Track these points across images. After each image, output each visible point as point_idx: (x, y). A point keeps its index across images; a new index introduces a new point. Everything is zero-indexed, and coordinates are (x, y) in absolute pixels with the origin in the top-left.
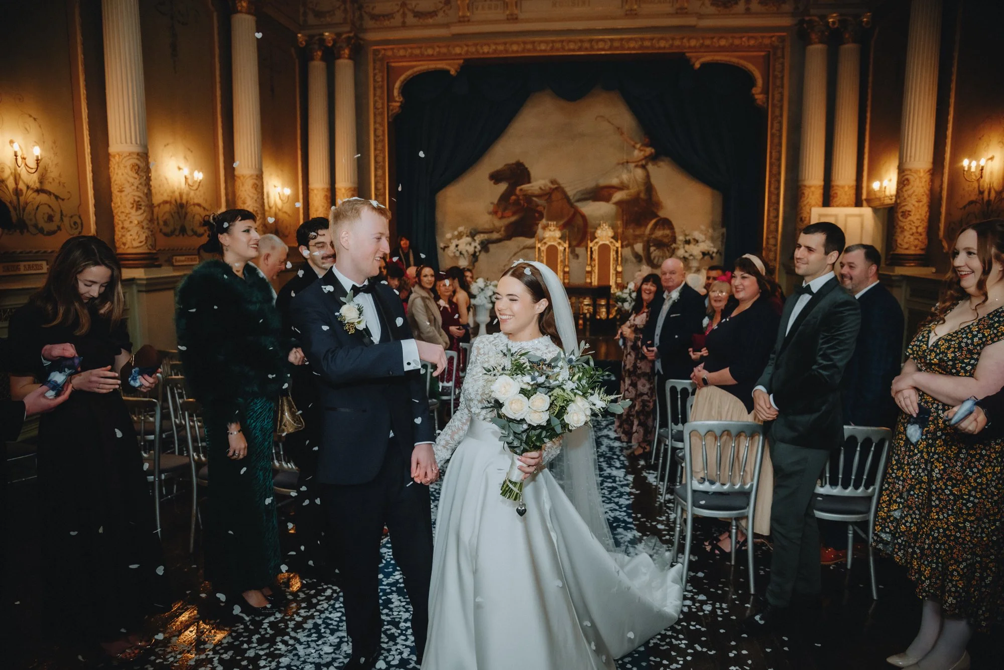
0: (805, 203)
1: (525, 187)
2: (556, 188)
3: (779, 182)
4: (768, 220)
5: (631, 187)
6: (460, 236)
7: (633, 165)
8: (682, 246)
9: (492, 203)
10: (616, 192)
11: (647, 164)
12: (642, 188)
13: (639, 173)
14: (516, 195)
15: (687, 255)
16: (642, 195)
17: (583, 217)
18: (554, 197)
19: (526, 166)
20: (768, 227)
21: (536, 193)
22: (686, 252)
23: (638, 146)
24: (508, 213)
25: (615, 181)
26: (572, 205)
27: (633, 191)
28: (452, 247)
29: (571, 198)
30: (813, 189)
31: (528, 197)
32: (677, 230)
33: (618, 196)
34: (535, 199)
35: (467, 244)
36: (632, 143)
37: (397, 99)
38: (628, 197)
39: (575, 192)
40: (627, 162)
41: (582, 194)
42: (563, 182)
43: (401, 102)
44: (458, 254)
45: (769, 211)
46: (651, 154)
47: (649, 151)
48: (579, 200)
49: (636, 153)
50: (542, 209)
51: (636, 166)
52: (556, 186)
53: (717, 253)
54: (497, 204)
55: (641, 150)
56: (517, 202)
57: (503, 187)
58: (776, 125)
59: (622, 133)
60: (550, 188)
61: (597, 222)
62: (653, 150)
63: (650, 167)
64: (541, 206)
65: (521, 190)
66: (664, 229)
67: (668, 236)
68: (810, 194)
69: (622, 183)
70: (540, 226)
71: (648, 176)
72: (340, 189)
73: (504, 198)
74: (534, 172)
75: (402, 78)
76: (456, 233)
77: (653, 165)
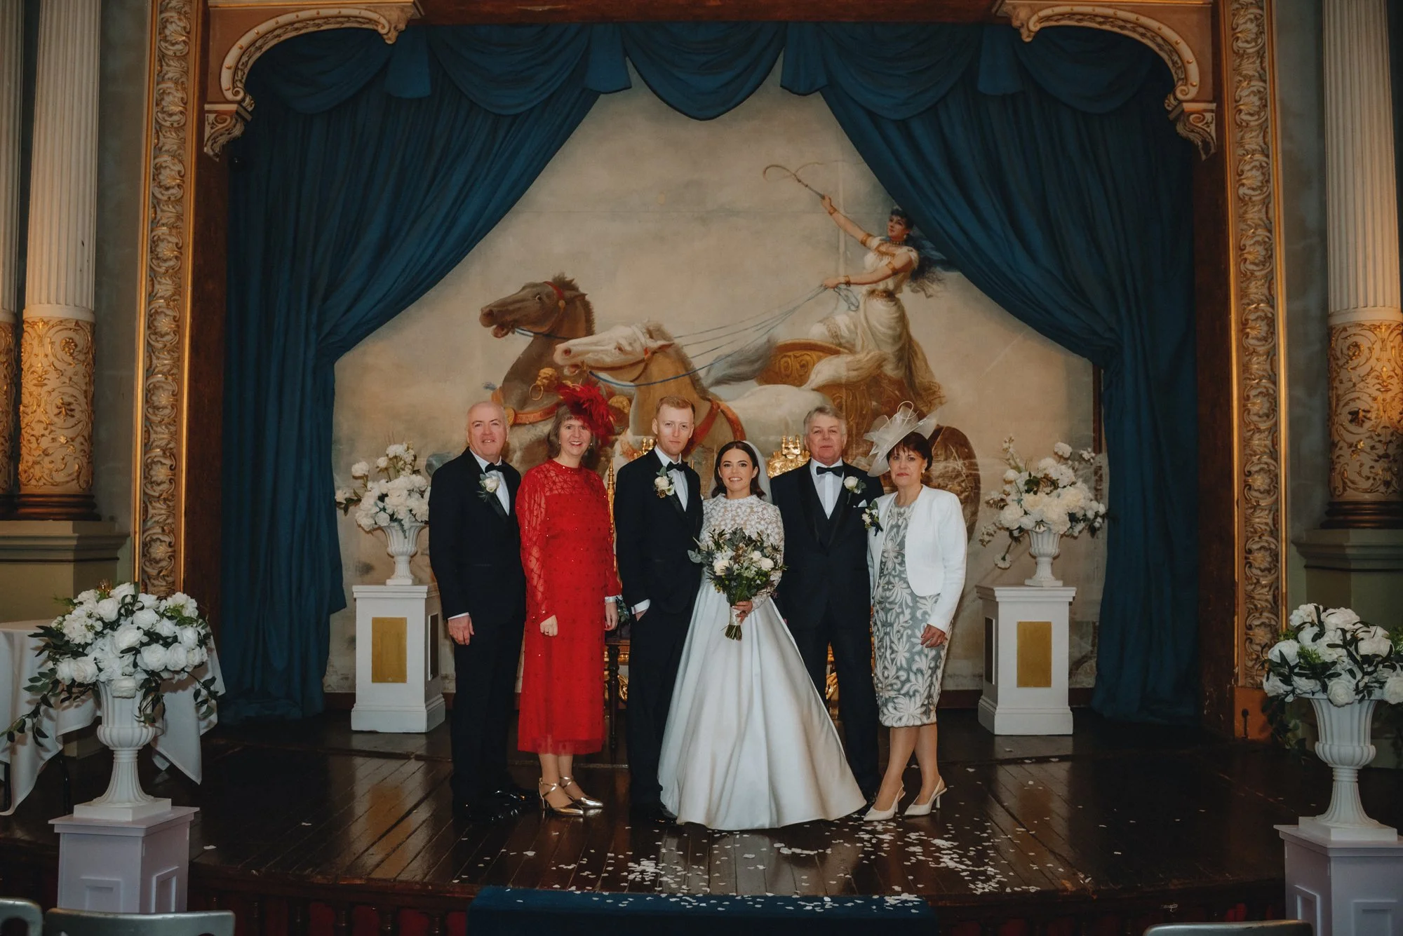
0: (1363, 371)
1: (576, 344)
2: (662, 348)
3: (1271, 322)
4: (1244, 424)
5: (858, 348)
6: (393, 469)
7: (865, 289)
8: (1014, 496)
9: (488, 387)
10: (820, 359)
11: (898, 287)
12: (889, 350)
13: (881, 311)
14: (552, 365)
15: (1028, 523)
16: (890, 370)
17: (735, 424)
18: (656, 371)
19: (582, 290)
20: (1246, 443)
21: (608, 360)
22: (1026, 513)
23: (875, 242)
24: (531, 413)
25: (816, 333)
26: (704, 394)
27: (865, 356)
28: (369, 501)
29: (702, 373)
30: (1384, 333)
31: (587, 372)
32: (980, 459)
33: (826, 370)
34: (603, 375)
35: (410, 492)
36: (860, 235)
37: (229, 95)
38: (855, 373)
39: (709, 359)
40: (848, 283)
41: (731, 367)
42: (678, 332)
43: (240, 103)
44: (383, 520)
45: (1245, 399)
46: (910, 262)
47: (905, 255)
48: (719, 382)
49: (870, 259)
50: (625, 403)
51: (872, 293)
52: (661, 343)
53: (1103, 517)
54: (502, 389)
55: (883, 254)
56: (556, 385)
57: (519, 343)
58: (1252, 177)
59: (833, 211)
60: (646, 351)
61: (772, 438)
62: (914, 255)
63: (907, 295)
64: (622, 394)
65: (567, 352)
66: (946, 459)
67: (959, 474)
68: (1377, 346)
69: (836, 336)
70: (617, 447)
71: (902, 319)
72: (33, 324)
73: (522, 372)
74: (600, 308)
75: (244, 41)
76: (382, 462)
77: (913, 291)
